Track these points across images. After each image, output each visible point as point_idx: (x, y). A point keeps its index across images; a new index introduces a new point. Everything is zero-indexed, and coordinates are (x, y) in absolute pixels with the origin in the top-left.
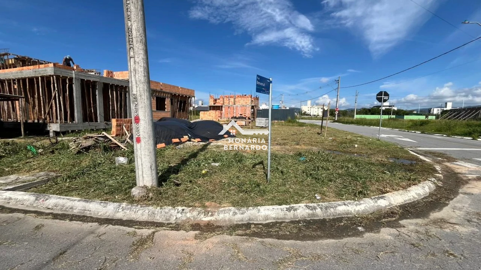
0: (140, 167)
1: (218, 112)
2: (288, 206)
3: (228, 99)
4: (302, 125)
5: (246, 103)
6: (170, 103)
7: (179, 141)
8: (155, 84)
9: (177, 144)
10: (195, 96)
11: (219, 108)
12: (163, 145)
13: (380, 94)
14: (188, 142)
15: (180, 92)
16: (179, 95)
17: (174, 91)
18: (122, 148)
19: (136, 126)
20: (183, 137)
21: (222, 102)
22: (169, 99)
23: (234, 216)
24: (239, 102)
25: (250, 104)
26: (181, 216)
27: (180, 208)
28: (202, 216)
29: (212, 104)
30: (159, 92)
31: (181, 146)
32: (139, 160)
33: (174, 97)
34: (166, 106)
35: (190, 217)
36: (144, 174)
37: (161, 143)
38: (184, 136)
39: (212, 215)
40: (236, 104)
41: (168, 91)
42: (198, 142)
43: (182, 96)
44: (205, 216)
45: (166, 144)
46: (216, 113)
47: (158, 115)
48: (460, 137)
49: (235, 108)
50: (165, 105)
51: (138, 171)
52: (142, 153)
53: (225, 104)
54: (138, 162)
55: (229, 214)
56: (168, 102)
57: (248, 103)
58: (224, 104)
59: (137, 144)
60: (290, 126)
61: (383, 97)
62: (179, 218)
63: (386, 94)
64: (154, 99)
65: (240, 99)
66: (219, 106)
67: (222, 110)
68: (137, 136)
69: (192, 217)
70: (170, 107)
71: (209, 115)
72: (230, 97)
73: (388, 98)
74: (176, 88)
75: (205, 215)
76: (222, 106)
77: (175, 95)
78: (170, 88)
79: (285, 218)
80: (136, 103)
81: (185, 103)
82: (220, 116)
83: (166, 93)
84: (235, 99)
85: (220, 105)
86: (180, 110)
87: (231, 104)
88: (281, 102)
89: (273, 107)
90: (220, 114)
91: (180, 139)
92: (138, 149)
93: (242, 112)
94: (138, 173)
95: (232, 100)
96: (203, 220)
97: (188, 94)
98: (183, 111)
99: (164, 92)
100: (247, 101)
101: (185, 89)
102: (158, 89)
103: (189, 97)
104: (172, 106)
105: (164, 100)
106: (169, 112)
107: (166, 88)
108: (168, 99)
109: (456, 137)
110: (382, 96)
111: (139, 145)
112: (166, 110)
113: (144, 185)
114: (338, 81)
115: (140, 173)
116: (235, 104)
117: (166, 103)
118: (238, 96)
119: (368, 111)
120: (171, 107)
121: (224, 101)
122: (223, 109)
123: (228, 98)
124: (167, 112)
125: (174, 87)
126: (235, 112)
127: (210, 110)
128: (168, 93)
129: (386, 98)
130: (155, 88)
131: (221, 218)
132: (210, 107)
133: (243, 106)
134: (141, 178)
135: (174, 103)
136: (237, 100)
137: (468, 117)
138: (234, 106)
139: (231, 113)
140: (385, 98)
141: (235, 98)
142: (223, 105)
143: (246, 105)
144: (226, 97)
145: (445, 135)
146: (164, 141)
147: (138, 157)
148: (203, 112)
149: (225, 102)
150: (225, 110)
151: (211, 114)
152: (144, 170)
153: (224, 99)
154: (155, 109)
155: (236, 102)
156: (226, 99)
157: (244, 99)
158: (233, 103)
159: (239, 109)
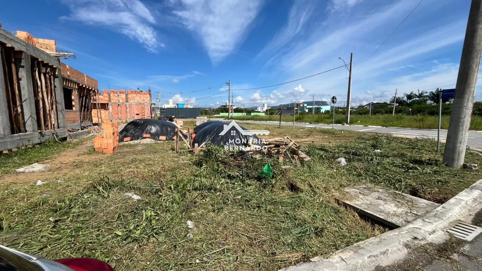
3: (116, 95)
5: (144, 100)
15: (86, 82)
16: (85, 87)
17: (80, 81)
21: (107, 99)
24: (133, 99)
25: (149, 102)
30: (66, 80)
33: (81, 89)
34: (73, 103)
40: (129, 102)
41: (74, 80)
43: (89, 88)
46: (105, 112)
49: (127, 106)
50: (72, 100)
53: (112, 101)
56: (75, 96)
57: (146, 101)
58: (110, 100)
65: (135, 95)
66: (104, 104)
67: (108, 109)
70: (77, 103)
72: (120, 93)
74: (82, 76)
76: (108, 104)
77: (82, 86)
78: (77, 75)
84: (127, 95)
85: (106, 102)
87: (121, 101)
89: (179, 105)
93: (138, 111)
95: (123, 96)
99: (71, 81)
100: (144, 98)
101: (90, 78)
102: (66, 75)
103: (94, 90)
105: (70, 92)
106: (78, 111)
107: (73, 75)
108: (75, 91)
114: (229, 83)
116: (127, 101)
117: (73, 98)
118: (132, 92)
121: (110, 97)
122: (110, 107)
123: (117, 93)
124: (75, 112)
125: (80, 74)
126: (128, 111)
128: (76, 83)
133: (141, 104)
136: (130, 96)
138: (127, 103)
139: (123, 112)
141: (127, 94)
143: (143, 103)
144: (113, 92)
149: (111, 98)
150: (112, 108)
153: (109, 95)
154: (64, 107)
155: (129, 99)
156: (114, 95)
157: (140, 96)
158: (125, 100)
159: (134, 107)
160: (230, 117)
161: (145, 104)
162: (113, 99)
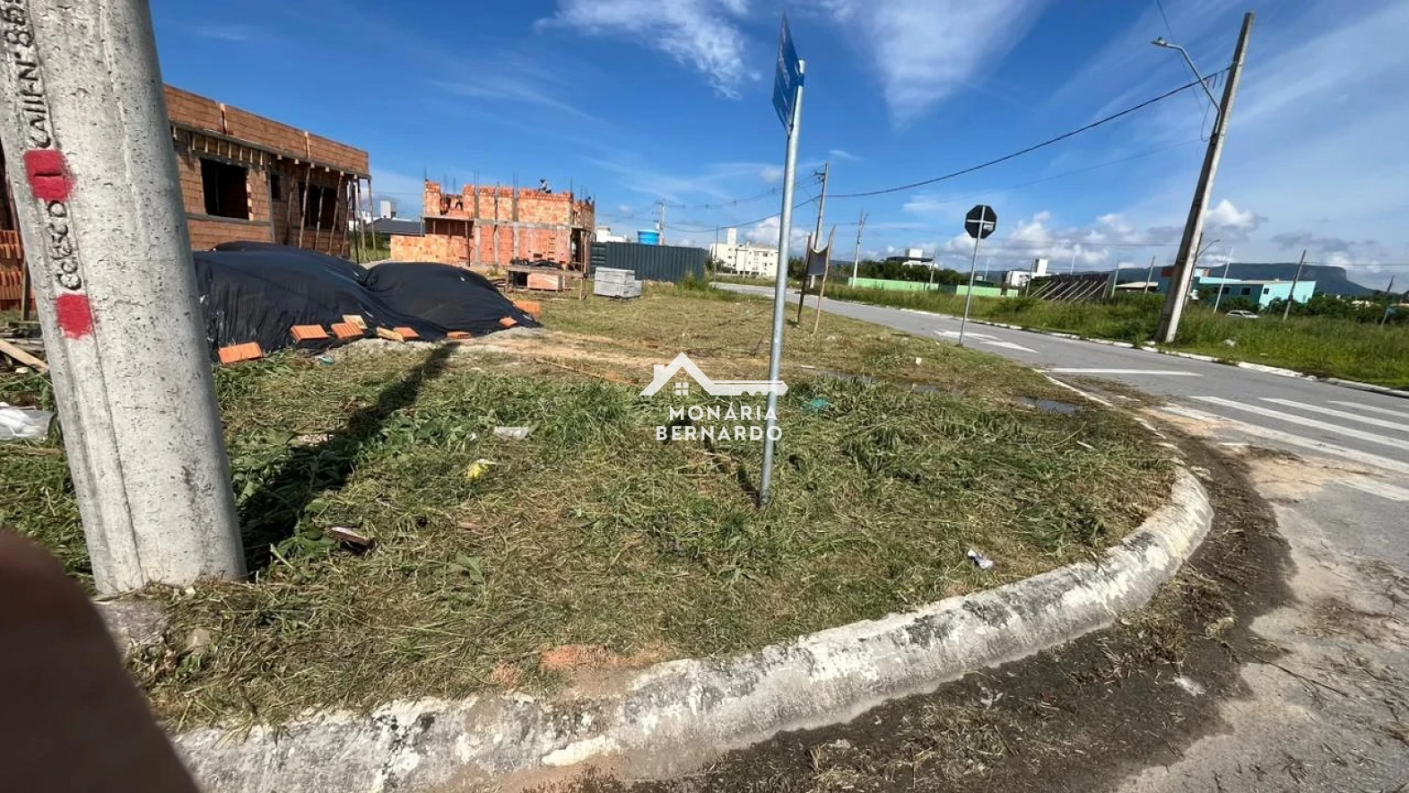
0: (108, 481)
1: (457, 242)
2: (909, 620)
3: (492, 200)
4: (729, 297)
5: (555, 217)
6: (268, 190)
7: (322, 334)
8: (191, 105)
9: (318, 346)
10: (371, 173)
11: (459, 228)
12: (251, 350)
13: (975, 213)
14: (364, 341)
15: (309, 151)
16: (304, 165)
17: (281, 147)
18: (17, 363)
19: (47, 220)
20: (342, 321)
21: (471, 209)
22: (263, 175)
23: (709, 708)
24: (531, 214)
25: (566, 223)
26: (422, 766)
27: (405, 712)
28: (546, 740)
29: (434, 211)
30: (215, 140)
31: (336, 355)
32: (91, 440)
33: (282, 169)
34: (250, 203)
35: (473, 759)
36: (141, 516)
37: (238, 342)
38: (346, 317)
39: (599, 727)
40: (520, 219)
41: (253, 142)
42: (407, 339)
43: (319, 169)
44: (563, 740)
45: (262, 347)
46: (449, 243)
47: (215, 232)
48: (1107, 342)
49: (516, 232)
50: (245, 196)
51: (97, 506)
52: (113, 397)
53: (482, 217)
54: (92, 453)
55: (686, 704)
56: (256, 185)
57: (560, 220)
58: (477, 214)
59: (70, 342)
60: (696, 297)
61: (982, 221)
62: (410, 777)
63: (991, 216)
64: (191, 166)
65: (534, 202)
66: (461, 223)
67: (472, 237)
68: (60, 291)
69: (484, 758)
70: (266, 205)
71: (424, 250)
72: (501, 195)
73: (994, 226)
74: (290, 136)
75: (560, 733)
76: (471, 224)
77: (287, 161)
78: (266, 130)
79: (915, 679)
80: (27, 54)
81: (331, 197)
82: (465, 256)
83: (248, 149)
84: (516, 201)
85: (464, 218)
86: (310, 222)
87: (502, 217)
89: (642, 236)
90: (465, 250)
91: (327, 328)
92: (81, 375)
93: (539, 247)
94: (99, 517)
95: (507, 203)
96: (552, 767)
97: (343, 164)
98: (327, 225)
99: (238, 146)
100: (557, 212)
101: (328, 142)
102: (211, 128)
103: (349, 177)
104: (278, 204)
105: (239, 175)
106: (268, 224)
107: (246, 130)
108: (257, 172)
109: (1097, 340)
110: (979, 218)
111: (81, 350)
112: (251, 216)
113: (151, 583)
114: (824, 174)
115: (113, 515)
116: (515, 219)
117: (249, 188)
118: (528, 194)
119: (877, 269)
120: (274, 207)
121: (477, 207)
122: (477, 232)
123: (493, 195)
124: (255, 224)
125: (282, 129)
126: (516, 244)
127: (429, 231)
128: (258, 151)
129: (988, 226)
130: (194, 123)
131: (647, 732)
132: (429, 221)
133: (546, 227)
134: (120, 546)
135: (283, 191)
136: (523, 204)
137: (1091, 290)
138: (515, 224)
139: (504, 247)
140: (985, 227)
141: (518, 199)
142: (475, 220)
143: (554, 226)
144: (486, 191)
145: (1074, 337)
146: (254, 332)
147: (86, 421)
148: (402, 237)
149: (480, 207)
150: (481, 236)
151: (434, 247)
152: (140, 498)
153: (477, 200)
154: (201, 210)
155: (520, 213)
156: (487, 201)
157: (547, 205)
158: (511, 216)
159: (531, 236)
160: (812, 286)
161: (559, 228)
162: (484, 211)
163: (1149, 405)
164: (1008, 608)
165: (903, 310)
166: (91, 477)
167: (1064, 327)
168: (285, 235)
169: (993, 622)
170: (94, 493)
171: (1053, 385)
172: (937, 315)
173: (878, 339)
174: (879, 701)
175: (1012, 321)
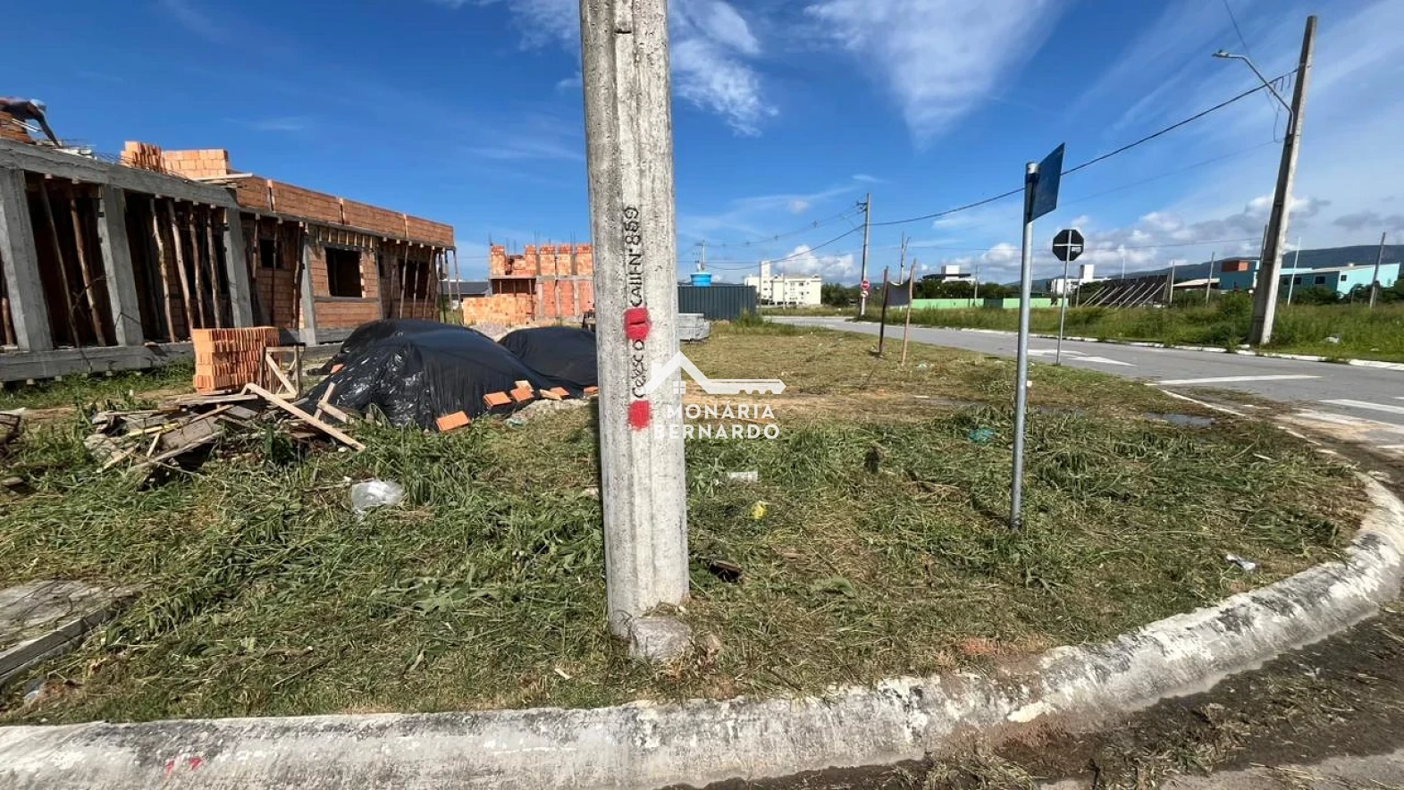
0: (643, 530)
1: (523, 299)
3: (552, 257)
6: (376, 269)
7: (506, 400)
8: (318, 202)
9: (507, 409)
10: (456, 245)
11: (522, 286)
12: (460, 418)
13: (1062, 237)
14: (536, 402)
15: (407, 232)
16: (404, 243)
17: (386, 231)
20: (516, 387)
21: (533, 267)
22: (372, 257)
23: (1104, 681)
24: (589, 267)
26: (931, 723)
28: (1004, 705)
29: (499, 272)
30: (336, 231)
32: (637, 501)
33: (387, 248)
34: (363, 282)
35: (962, 718)
36: (659, 555)
37: (450, 412)
38: (518, 383)
39: (1036, 695)
40: (578, 273)
41: (365, 228)
42: (564, 398)
43: (416, 245)
44: (1015, 705)
45: (469, 415)
46: (517, 300)
47: (337, 311)
48: (1195, 348)
49: (575, 285)
50: (358, 276)
51: (634, 548)
52: (654, 469)
53: (544, 273)
54: (637, 509)
55: (1087, 678)
56: (367, 266)
58: (539, 272)
59: (634, 433)
60: (758, 333)
61: (1069, 245)
62: (926, 730)
63: (1077, 239)
64: (318, 255)
66: (525, 281)
67: (535, 293)
68: (633, 399)
69: (968, 716)
70: (376, 283)
71: (494, 309)
72: (560, 252)
73: (1082, 248)
74: (393, 219)
75: (1011, 700)
76: (534, 281)
77: (391, 241)
78: (374, 217)
80: (636, 249)
81: (424, 270)
82: (530, 311)
83: (361, 235)
84: (574, 256)
85: (528, 276)
86: (409, 295)
87: (562, 272)
88: (699, 266)
89: (695, 279)
90: (529, 304)
91: (509, 395)
92: (637, 454)
94: (634, 556)
95: (566, 259)
96: (1015, 722)
97: (434, 239)
98: (421, 296)
99: (353, 233)
101: (422, 221)
102: (333, 220)
103: (439, 250)
104: (384, 280)
105: (354, 258)
106: (377, 300)
107: (359, 218)
108: (368, 254)
109: (1184, 347)
110: (1067, 242)
111: (639, 437)
112: (364, 294)
113: (660, 603)
114: (866, 204)
116: (574, 273)
117: (361, 270)
118: (585, 249)
119: (917, 289)
120: (381, 283)
121: (538, 265)
122: (539, 288)
123: (553, 252)
124: (367, 300)
125: (386, 214)
126: (576, 296)
127: (496, 291)
128: (368, 236)
129: (1076, 248)
130: (321, 217)
131: (1070, 699)
132: (495, 282)
134: (645, 576)
135: (386, 268)
136: (581, 259)
138: (574, 278)
139: (565, 300)
140: (1073, 250)
141: (576, 254)
142: (538, 277)
144: (546, 249)
145: (1157, 345)
147: (636, 488)
148: (473, 299)
149: (542, 265)
150: (544, 291)
151: (503, 306)
153: (538, 258)
154: (325, 293)
155: (579, 267)
156: (547, 258)
158: (570, 271)
159: (590, 287)
160: (863, 313)
162: (545, 268)
163: (1283, 412)
164: (1290, 601)
165: (964, 330)
166: (633, 527)
167: (1143, 336)
168: (389, 310)
169: (1283, 612)
170: (633, 538)
171: (1172, 399)
172: (1002, 333)
173: (973, 364)
174: (1222, 676)
175: (1084, 334)
